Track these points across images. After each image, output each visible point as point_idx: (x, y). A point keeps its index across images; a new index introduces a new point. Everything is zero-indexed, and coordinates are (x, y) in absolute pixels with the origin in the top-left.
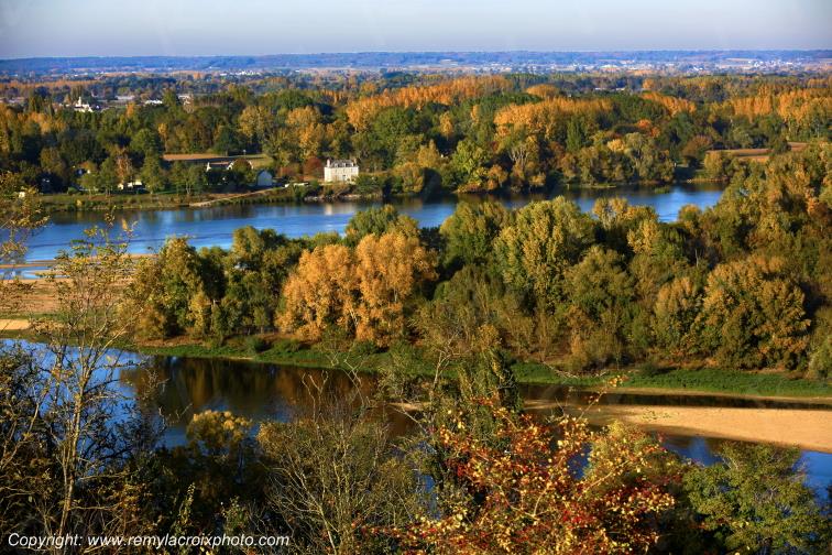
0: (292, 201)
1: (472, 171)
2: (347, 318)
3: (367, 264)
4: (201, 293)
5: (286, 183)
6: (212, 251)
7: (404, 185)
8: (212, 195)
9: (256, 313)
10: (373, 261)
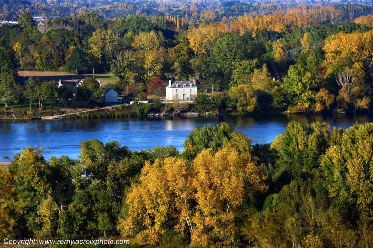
0: (137, 116)
1: (301, 94)
2: (183, 225)
3: (202, 176)
4: (50, 199)
5: (131, 100)
6: (61, 161)
7: (238, 104)
8: (62, 110)
9: (100, 218)
10: (208, 173)
